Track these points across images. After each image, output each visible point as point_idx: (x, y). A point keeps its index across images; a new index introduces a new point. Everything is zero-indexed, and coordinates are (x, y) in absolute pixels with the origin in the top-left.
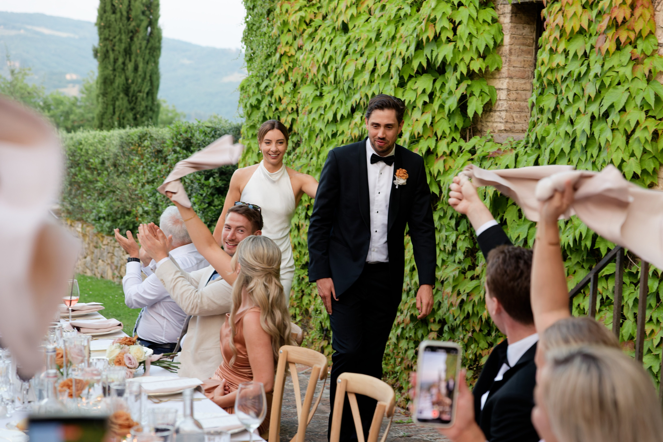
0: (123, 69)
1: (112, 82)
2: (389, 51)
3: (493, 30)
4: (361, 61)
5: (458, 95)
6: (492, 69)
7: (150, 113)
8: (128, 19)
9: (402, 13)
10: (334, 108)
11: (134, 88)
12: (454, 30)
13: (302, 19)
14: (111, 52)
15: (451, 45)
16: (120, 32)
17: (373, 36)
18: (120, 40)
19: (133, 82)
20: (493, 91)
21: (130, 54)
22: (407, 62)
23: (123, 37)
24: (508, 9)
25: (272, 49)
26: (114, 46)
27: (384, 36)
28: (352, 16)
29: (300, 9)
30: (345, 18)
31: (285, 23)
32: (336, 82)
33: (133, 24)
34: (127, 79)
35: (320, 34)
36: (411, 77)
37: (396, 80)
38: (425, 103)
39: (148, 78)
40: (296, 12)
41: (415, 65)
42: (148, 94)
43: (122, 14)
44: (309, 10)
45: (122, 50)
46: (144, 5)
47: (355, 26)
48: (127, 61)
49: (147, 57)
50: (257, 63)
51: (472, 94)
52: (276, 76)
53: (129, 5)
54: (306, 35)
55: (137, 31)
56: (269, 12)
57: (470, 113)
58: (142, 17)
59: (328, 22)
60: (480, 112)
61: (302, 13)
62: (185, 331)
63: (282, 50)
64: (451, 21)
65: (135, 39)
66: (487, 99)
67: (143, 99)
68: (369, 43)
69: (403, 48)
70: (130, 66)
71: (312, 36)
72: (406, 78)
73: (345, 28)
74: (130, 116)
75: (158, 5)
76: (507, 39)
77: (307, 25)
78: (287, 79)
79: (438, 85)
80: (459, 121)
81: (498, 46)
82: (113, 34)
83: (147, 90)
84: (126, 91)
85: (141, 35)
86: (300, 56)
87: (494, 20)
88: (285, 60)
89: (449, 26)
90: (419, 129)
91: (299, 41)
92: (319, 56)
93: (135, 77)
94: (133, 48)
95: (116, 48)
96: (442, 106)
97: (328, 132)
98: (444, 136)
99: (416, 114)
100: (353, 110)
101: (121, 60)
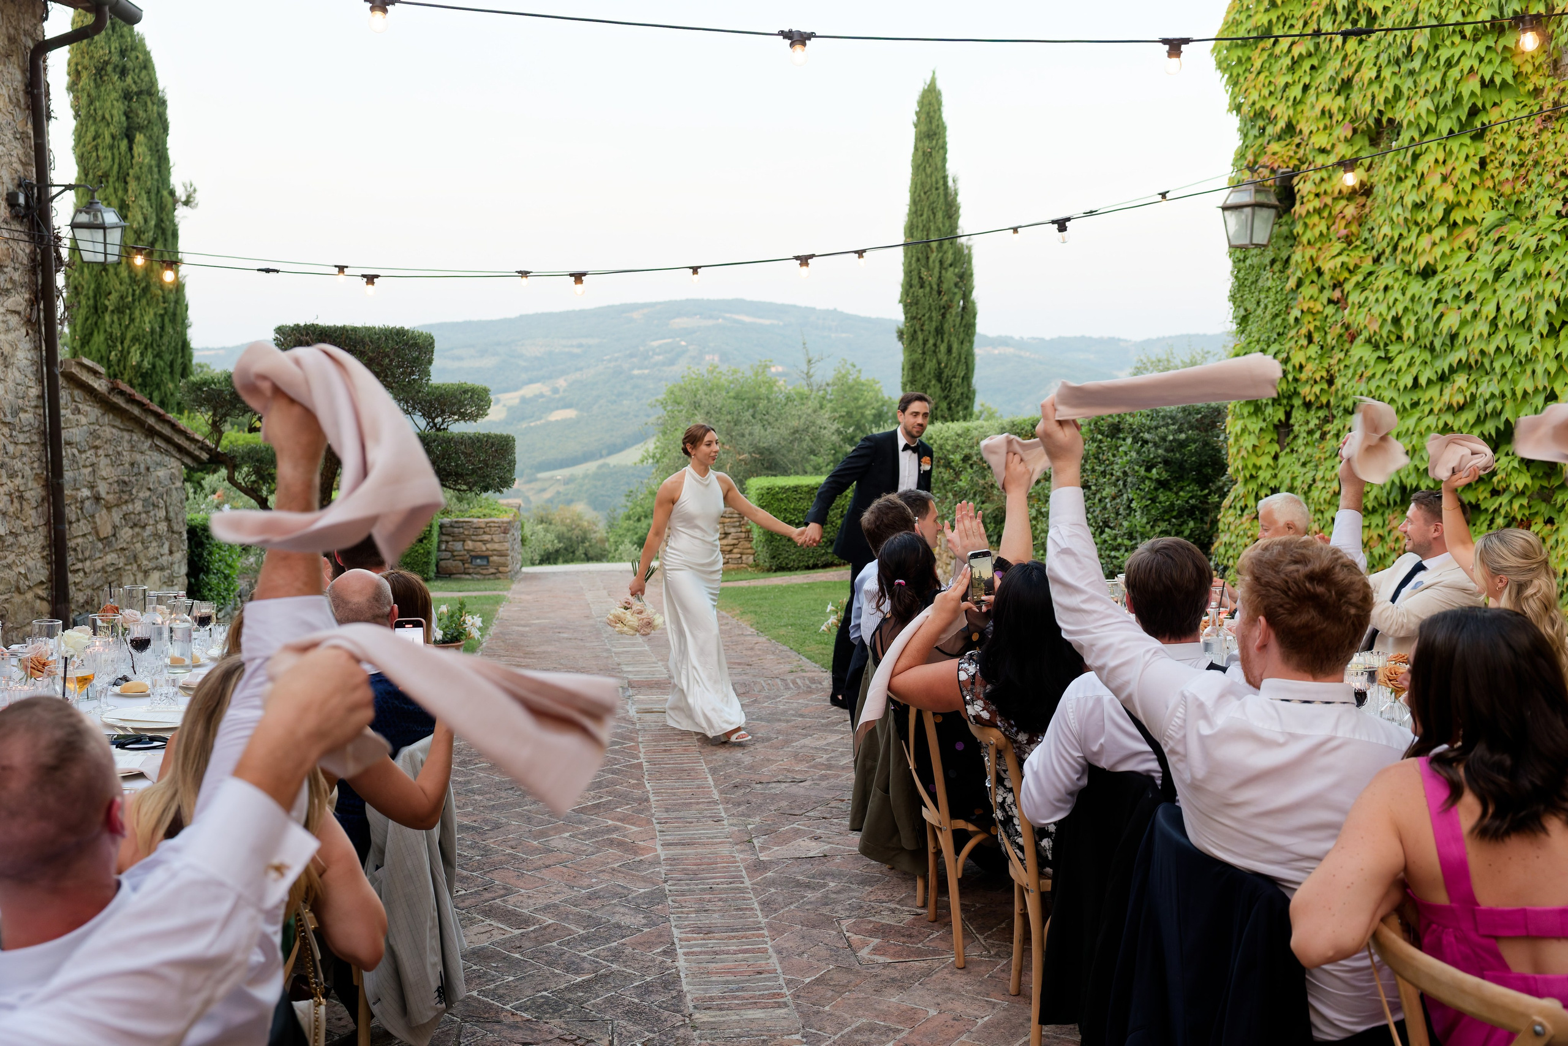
0: (934, 352)
1: (922, 367)
4: (1468, 310)
7: (966, 402)
8: (939, 293)
10: (1414, 371)
11: (947, 372)
14: (919, 333)
16: (930, 309)
17: (1489, 276)
18: (931, 318)
19: (946, 366)
21: (942, 334)
23: (934, 314)
25: (1282, 306)
26: (923, 325)
29: (1340, 254)
30: (1429, 258)
33: (945, 298)
34: (939, 363)
35: (1382, 280)
39: (963, 360)
40: (1334, 257)
42: (963, 378)
43: (931, 288)
44: (1352, 254)
45: (932, 329)
46: (956, 275)
47: (1446, 268)
48: (939, 342)
49: (961, 336)
50: (1255, 326)
52: (1292, 338)
53: (940, 277)
55: (949, 307)
56: (1274, 261)
58: (956, 290)
59: (1389, 266)
61: (1344, 258)
63: (1302, 306)
65: (948, 316)
67: (958, 385)
70: (943, 348)
73: (1432, 270)
74: (944, 405)
75: (971, 275)
77: (1350, 272)
82: (921, 312)
83: (962, 374)
84: (939, 377)
85: (953, 311)
88: (1306, 318)
91: (1333, 294)
92: (1382, 308)
93: (948, 360)
94: (946, 326)
95: (926, 327)
97: (1406, 401)
100: (1453, 371)
101: (931, 342)
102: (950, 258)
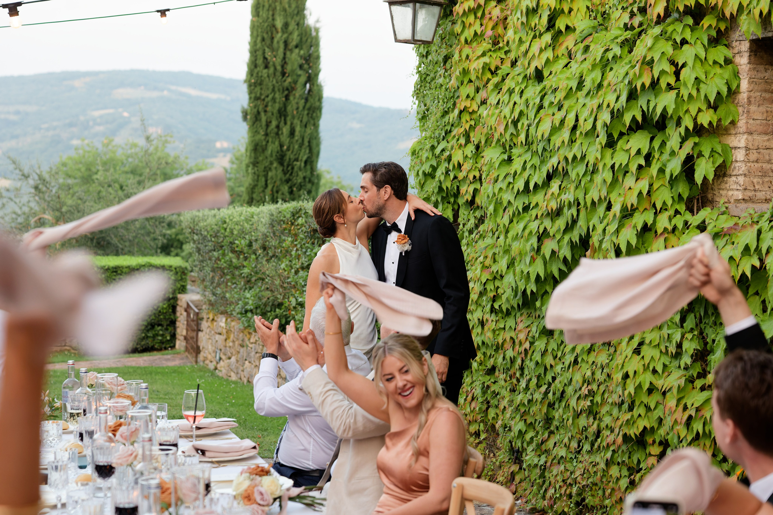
0: (277, 134)
1: (264, 150)
2: (593, 103)
3: (727, 73)
4: (559, 116)
5: (682, 155)
6: (726, 123)
7: (309, 186)
8: (283, 74)
9: (610, 55)
10: (526, 175)
11: (289, 155)
12: (677, 74)
13: (486, 67)
14: (262, 114)
15: (673, 93)
16: (273, 90)
17: (574, 84)
18: (274, 99)
19: (288, 149)
20: (727, 150)
21: (285, 116)
22: (616, 115)
23: (277, 95)
24: (745, 46)
25: (450, 104)
26: (266, 106)
27: (588, 84)
28: (548, 61)
29: (484, 54)
30: (538, 63)
31: (465, 72)
32: (528, 143)
33: (289, 80)
34: (281, 146)
35: (509, 83)
36: (621, 134)
37: (603, 139)
38: (640, 167)
39: (306, 143)
40: (478, 58)
41: (627, 119)
42: (306, 162)
43: (275, 69)
44: (494, 55)
45: (275, 111)
46: (301, 57)
47: (551, 73)
48: (282, 124)
49: (305, 119)
50: (431, 122)
51: (700, 155)
52: (454, 136)
53: (284, 58)
54: (490, 86)
55: (293, 89)
56: (446, 59)
57: (698, 178)
58: (300, 72)
59: (518, 69)
60: (711, 177)
61: (486, 59)
63: (461, 105)
64: (673, 63)
65: (291, 98)
66: (720, 161)
67: (300, 169)
68: (569, 93)
69: (611, 98)
70: (286, 130)
71: (498, 87)
72: (616, 136)
73: (539, 76)
74: (285, 189)
75: (318, 57)
76: (744, 85)
77: (492, 73)
78: (468, 141)
79: (656, 144)
80: (683, 189)
81: (732, 93)
82: (265, 93)
83: (305, 158)
84: (281, 159)
85: (298, 93)
86: (484, 112)
87: (728, 61)
88: (466, 117)
89: (669, 69)
90: (632, 199)
91: (483, 94)
92: (507, 111)
93: (290, 143)
94: (289, 108)
95: (269, 108)
96: (661, 171)
97: (519, 204)
98: (664, 208)
99: (629, 181)
100: (550, 177)
101: (274, 123)
102: (295, 38)
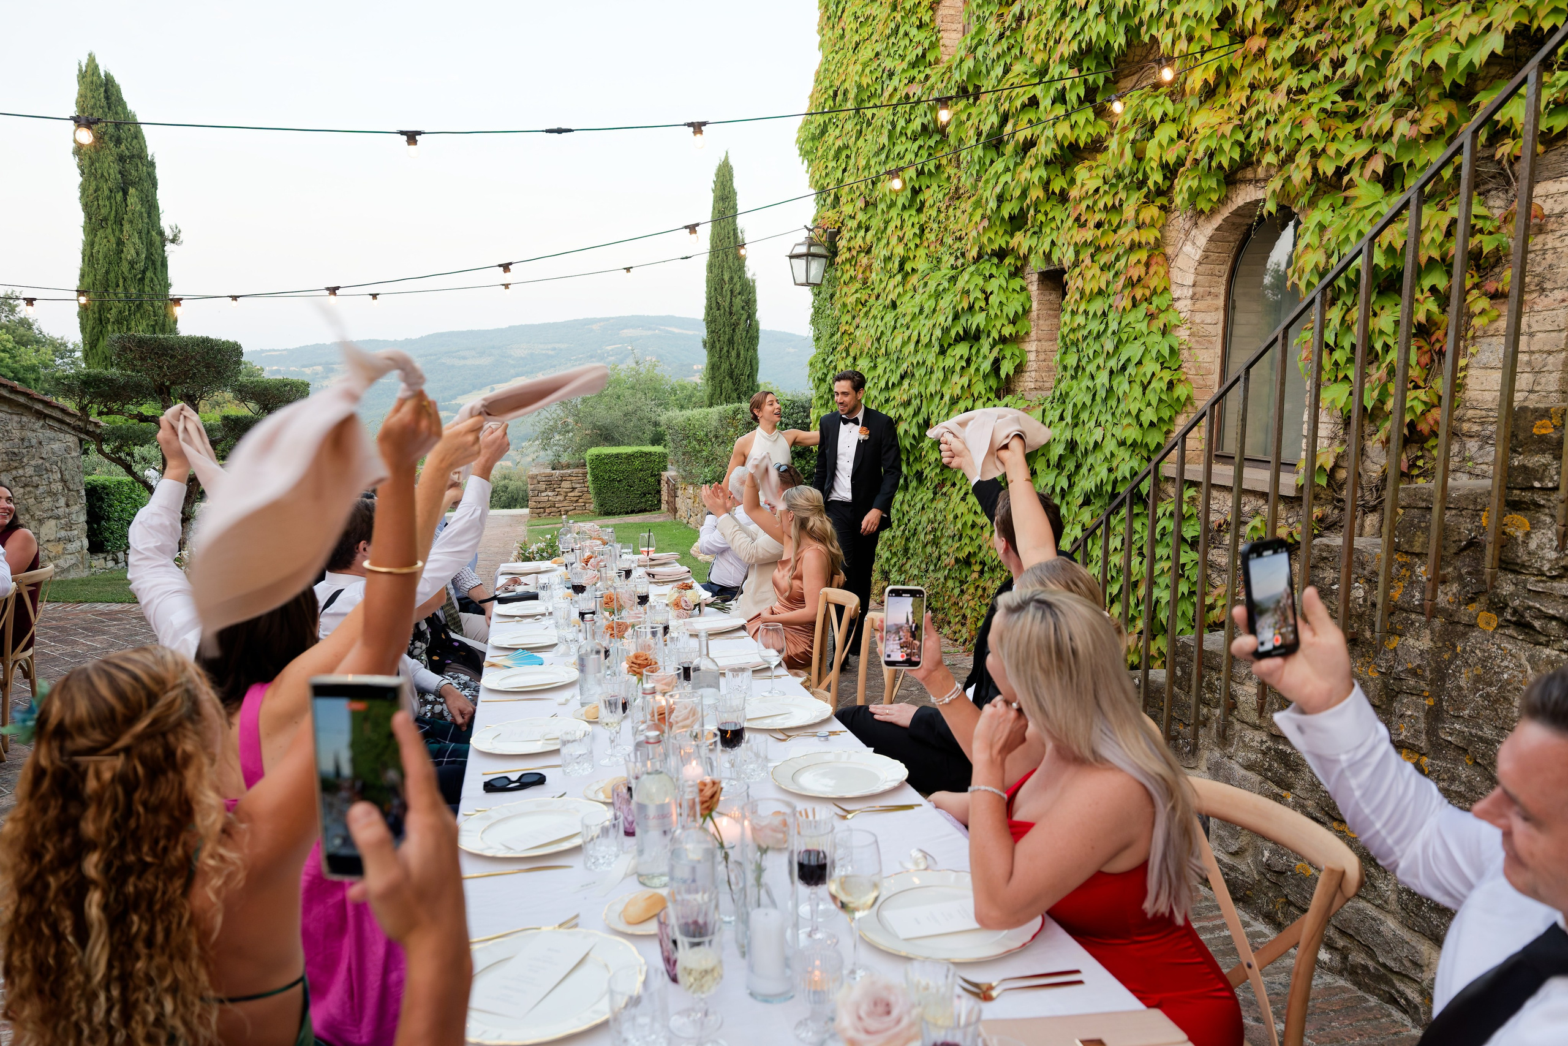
0: (728, 356)
1: (719, 368)
2: (932, 322)
3: (1022, 297)
4: (907, 333)
5: (991, 358)
6: (1022, 334)
8: (731, 314)
9: (941, 288)
11: (737, 371)
12: (987, 299)
13: (858, 301)
14: (717, 343)
15: (984, 314)
16: (724, 325)
17: (917, 310)
18: (724, 332)
19: (736, 367)
20: (1024, 353)
21: (733, 344)
22: (946, 331)
23: (727, 329)
24: (1035, 277)
25: (835, 329)
26: (719, 337)
27: (926, 311)
28: (899, 294)
29: (857, 292)
30: (893, 296)
31: (844, 305)
32: (887, 354)
33: (735, 318)
34: (731, 365)
35: (874, 312)
36: (950, 345)
37: (937, 349)
38: (963, 368)
39: (749, 363)
40: (853, 294)
41: (953, 333)
42: (749, 376)
43: (725, 310)
44: (864, 292)
45: (726, 340)
47: (901, 303)
48: (731, 349)
49: (747, 345)
50: (822, 343)
51: (1004, 357)
52: (839, 352)
53: (731, 302)
54: (862, 314)
55: (738, 324)
56: (832, 296)
57: (1003, 375)
58: (742, 312)
59: (880, 301)
60: (1011, 373)
61: (858, 295)
62: (746, 578)
63: (842, 330)
64: (984, 291)
65: (737, 331)
66: (1018, 361)
68: (914, 317)
69: (942, 319)
70: (734, 354)
71: (866, 314)
72: (945, 346)
73: (894, 305)
74: (735, 395)
76: (1035, 306)
77: (863, 305)
78: (848, 354)
79: (974, 351)
80: (993, 382)
81: (1026, 312)
82: (718, 328)
83: (748, 373)
84: (731, 375)
85: (742, 326)
86: (858, 333)
87: (1023, 289)
88: (846, 337)
89: (981, 296)
90: (958, 391)
91: (857, 320)
92: (872, 332)
93: (737, 363)
94: (735, 338)
95: (721, 339)
96: (977, 370)
97: (882, 398)
98: (980, 396)
99: (956, 378)
100: (902, 377)
101: (725, 349)
102: (738, 288)
